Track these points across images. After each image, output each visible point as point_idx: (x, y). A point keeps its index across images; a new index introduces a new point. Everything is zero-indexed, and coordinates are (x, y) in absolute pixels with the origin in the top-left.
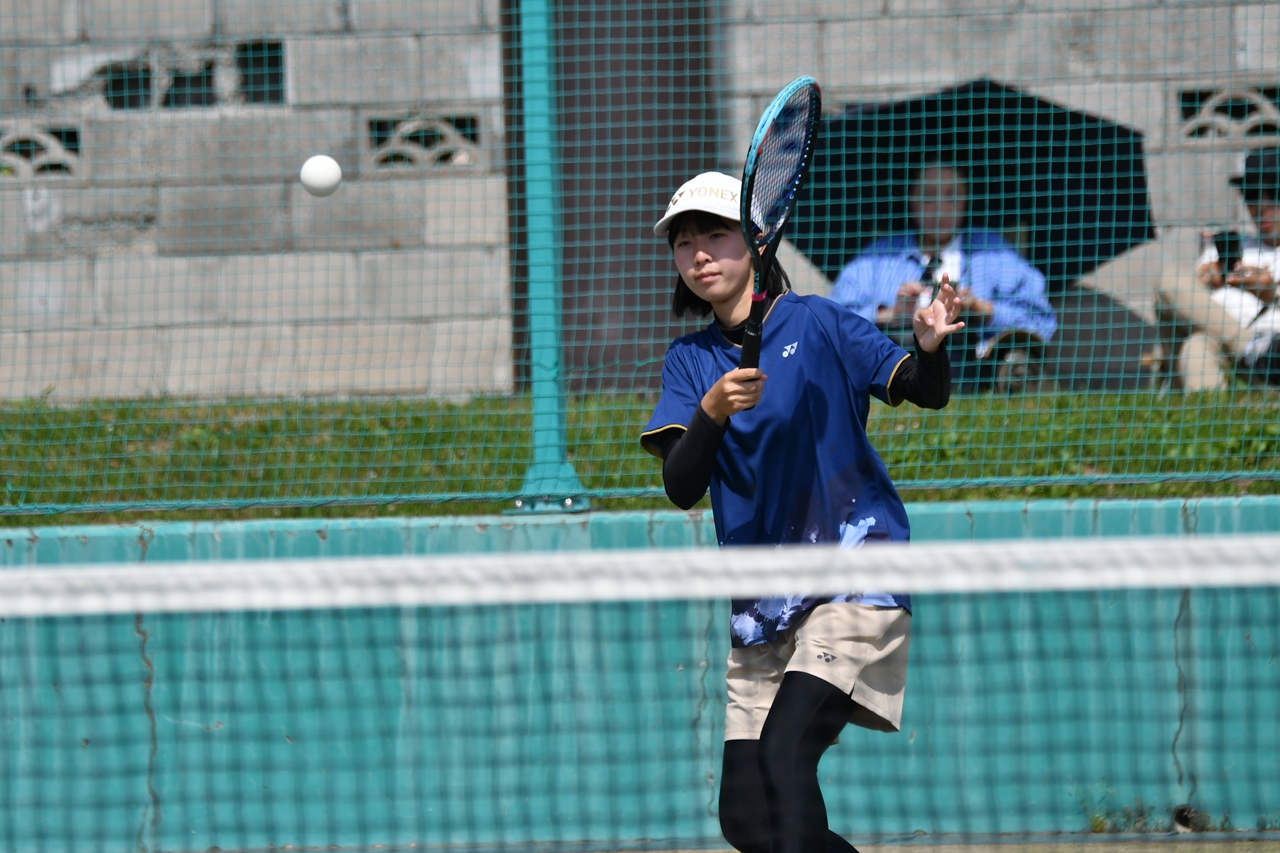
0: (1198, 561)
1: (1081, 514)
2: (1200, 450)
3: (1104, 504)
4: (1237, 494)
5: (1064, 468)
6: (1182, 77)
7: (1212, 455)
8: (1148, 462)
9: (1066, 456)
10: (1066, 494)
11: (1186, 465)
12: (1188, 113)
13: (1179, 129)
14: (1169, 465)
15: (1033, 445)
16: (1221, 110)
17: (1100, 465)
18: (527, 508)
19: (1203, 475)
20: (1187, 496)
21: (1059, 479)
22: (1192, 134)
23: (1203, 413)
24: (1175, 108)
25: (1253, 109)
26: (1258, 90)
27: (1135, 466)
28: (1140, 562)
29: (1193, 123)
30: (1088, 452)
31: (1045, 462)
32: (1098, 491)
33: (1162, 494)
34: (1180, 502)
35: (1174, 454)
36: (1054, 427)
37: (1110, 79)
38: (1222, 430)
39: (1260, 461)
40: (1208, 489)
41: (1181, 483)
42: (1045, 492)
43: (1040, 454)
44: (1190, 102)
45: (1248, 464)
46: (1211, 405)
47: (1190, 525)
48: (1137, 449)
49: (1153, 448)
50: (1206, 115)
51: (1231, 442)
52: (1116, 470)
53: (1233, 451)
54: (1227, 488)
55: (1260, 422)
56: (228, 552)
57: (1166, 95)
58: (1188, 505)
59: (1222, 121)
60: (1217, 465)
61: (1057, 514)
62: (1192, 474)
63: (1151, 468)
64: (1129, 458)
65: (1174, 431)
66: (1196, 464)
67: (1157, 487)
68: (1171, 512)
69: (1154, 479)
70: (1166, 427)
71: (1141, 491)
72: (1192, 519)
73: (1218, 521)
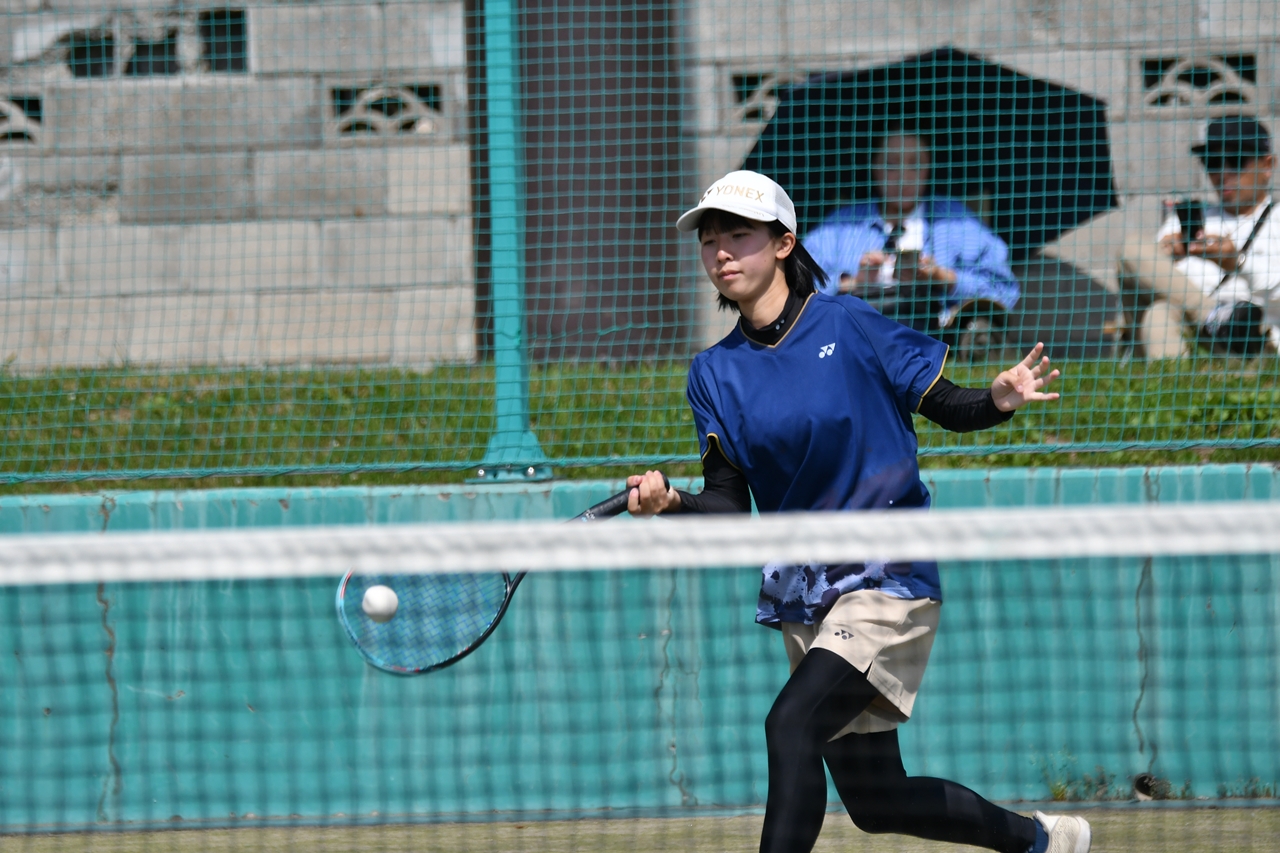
0: (1160, 529)
1: (1043, 482)
2: (1162, 419)
3: (1066, 473)
4: (1199, 463)
5: (1029, 438)
6: (1145, 45)
7: (1174, 423)
8: (1110, 431)
9: (1028, 425)
10: (1028, 463)
11: (1148, 434)
12: (1151, 81)
13: (1142, 97)
14: (1131, 434)
16: (1184, 78)
17: (1061, 434)
18: (490, 477)
19: (1165, 443)
20: (1148, 464)
21: (1021, 447)
22: (1155, 102)
23: (1166, 381)
24: (1138, 76)
25: (1215, 77)
26: (1220, 58)
27: (1097, 434)
28: (1102, 530)
29: (1156, 91)
30: (1050, 420)
32: (1060, 460)
33: (1124, 462)
34: (1142, 470)
35: (1136, 422)
37: (1072, 47)
38: (1184, 399)
39: (1222, 430)
40: (1170, 457)
41: (1143, 452)
42: (1007, 461)
44: (1154, 70)
45: (1210, 432)
46: (1173, 374)
47: (1152, 493)
48: (1099, 417)
49: (1116, 417)
50: (1168, 83)
51: (1193, 410)
52: (1078, 439)
53: (1195, 419)
54: (1189, 456)
55: (1222, 390)
56: (190, 522)
57: (1128, 63)
58: (1150, 473)
59: (1185, 89)
60: (1179, 434)
61: (1019, 483)
62: (1153, 442)
63: (1113, 436)
64: (1091, 427)
65: (1136, 400)
66: (1158, 433)
67: (1119, 455)
68: (1133, 480)
69: (1117, 448)
70: (1128, 396)
71: (1104, 461)
72: (1154, 487)
73: (1180, 489)
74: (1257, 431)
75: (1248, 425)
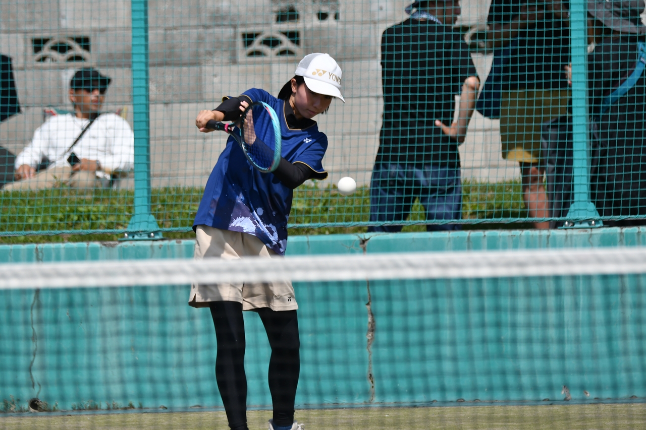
2: (44, 220)
4: (63, 242)
6: (34, 31)
7: (50, 222)
8: (18, 226)
11: (37, 227)
12: (37, 50)
13: (33, 58)
14: (29, 227)
16: (54, 48)
19: (46, 232)
20: (37, 242)
22: (39, 60)
23: (46, 201)
24: (30, 47)
25: (70, 48)
26: (72, 39)
27: (11, 228)
28: (17, 276)
29: (40, 55)
33: (25, 242)
34: (34, 246)
35: (31, 221)
38: (56, 210)
39: (74, 225)
40: (48, 239)
41: (34, 236)
44: (38, 44)
45: (69, 226)
46: (50, 197)
47: (39, 257)
48: (12, 219)
49: (21, 219)
50: (46, 51)
51: (60, 215)
53: (61, 220)
54: (58, 238)
55: (74, 205)
57: (25, 40)
58: (38, 247)
59: (55, 54)
60: (53, 227)
62: (40, 232)
63: (20, 228)
64: (8, 224)
65: (31, 210)
66: (42, 227)
67: (22, 238)
68: (30, 251)
69: (21, 234)
70: (27, 208)
71: (15, 241)
72: (40, 254)
73: (53, 255)
74: (92, 226)
75: (88, 223)
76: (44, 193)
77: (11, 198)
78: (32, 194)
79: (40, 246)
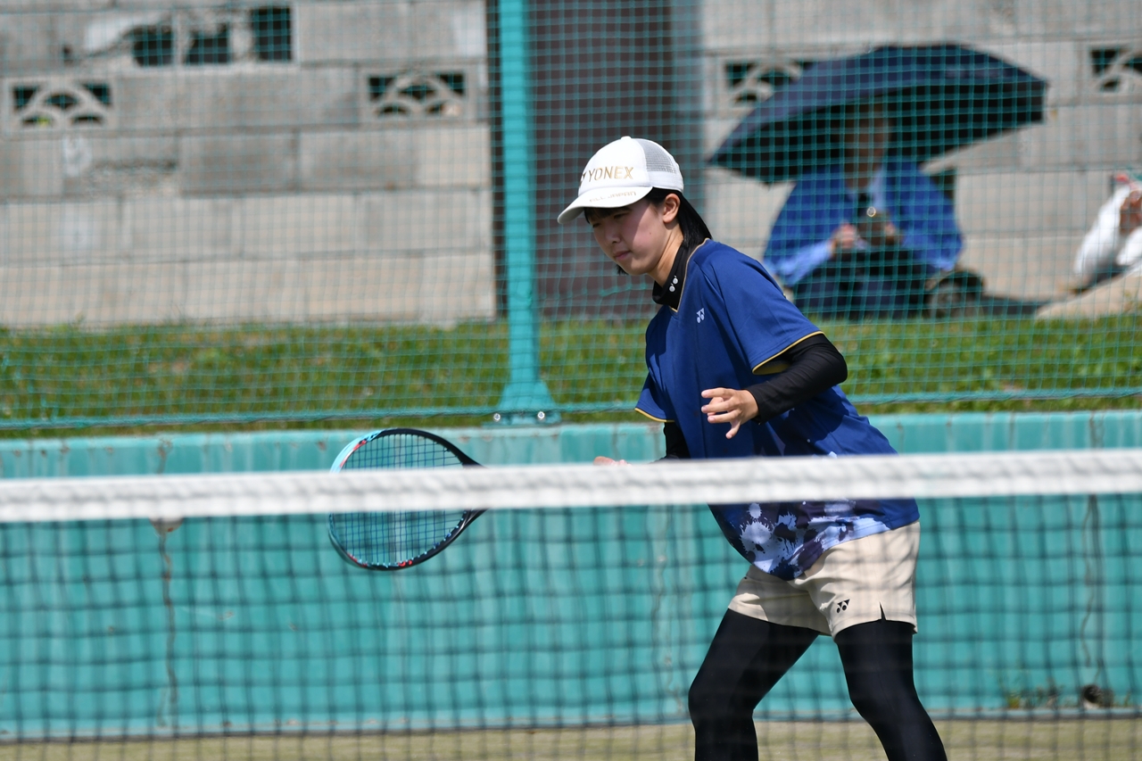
0: (1080, 472)
1: (999, 426)
2: (1107, 368)
3: (1020, 418)
4: (1139, 408)
5: (986, 385)
6: (1094, 37)
7: (1118, 373)
8: (1059, 380)
9: (987, 374)
10: (987, 408)
11: (1090, 382)
12: (1098, 69)
13: (1092, 84)
14: (1077, 383)
15: (957, 365)
16: (1127, 65)
17: (1017, 382)
18: (505, 422)
19: (1110, 390)
20: (1094, 409)
21: (981, 395)
23: (1110, 336)
24: (1087, 64)
27: (1047, 384)
28: (1029, 473)
29: (1105, 78)
30: (1006, 370)
31: (968, 379)
32: (1016, 406)
33: (1073, 407)
34: (1086, 415)
35: (1083, 372)
36: (977, 348)
37: (1028, 38)
38: (1127, 351)
40: (1114, 403)
41: (1090, 398)
42: (968, 407)
43: (963, 372)
44: (1102, 58)
46: (1117, 329)
47: (1098, 439)
48: (1049, 368)
49: (1065, 367)
50: (1115, 71)
51: (1134, 361)
52: (1032, 386)
53: (1136, 370)
57: (1079, 53)
58: (1095, 418)
59: (1131, 76)
60: (1121, 382)
61: (978, 427)
62: (1100, 391)
63: (1062, 384)
64: (1043, 376)
65: (1083, 352)
66: (1103, 382)
67: (1068, 402)
68: (1079, 425)
69: (1066, 394)
70: (1077, 349)
71: (1055, 406)
72: (1098, 432)
73: (1121, 433)
76: (1107, 321)
77: (1047, 331)
78: (1085, 324)
79: (1099, 415)
